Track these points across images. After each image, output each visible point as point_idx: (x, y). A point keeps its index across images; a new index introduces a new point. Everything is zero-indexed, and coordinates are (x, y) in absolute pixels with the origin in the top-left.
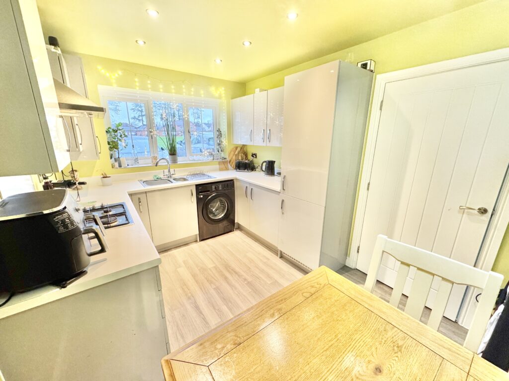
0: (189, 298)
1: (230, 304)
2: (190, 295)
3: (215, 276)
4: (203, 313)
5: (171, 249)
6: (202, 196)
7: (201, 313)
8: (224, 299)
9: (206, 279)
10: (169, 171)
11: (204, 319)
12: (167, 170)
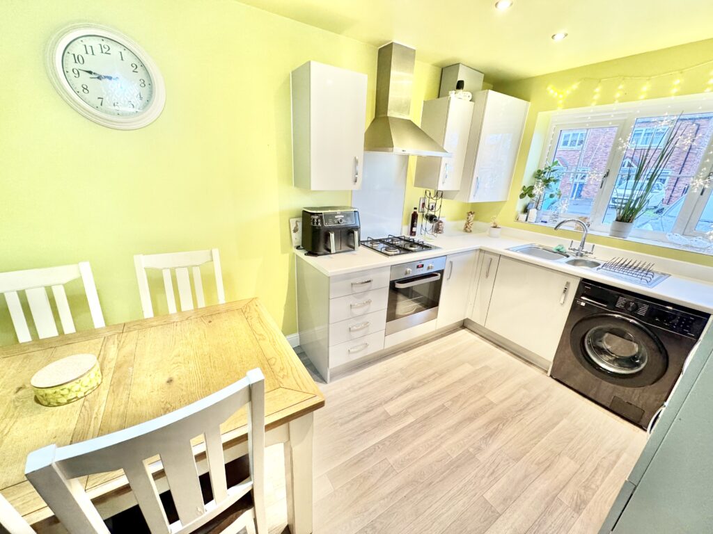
0: (420, 382)
1: (418, 425)
2: (426, 381)
3: (471, 404)
4: (399, 398)
5: (505, 349)
6: (583, 304)
7: (400, 395)
8: (426, 418)
9: (460, 394)
10: (582, 245)
11: (392, 399)
12: (580, 242)
